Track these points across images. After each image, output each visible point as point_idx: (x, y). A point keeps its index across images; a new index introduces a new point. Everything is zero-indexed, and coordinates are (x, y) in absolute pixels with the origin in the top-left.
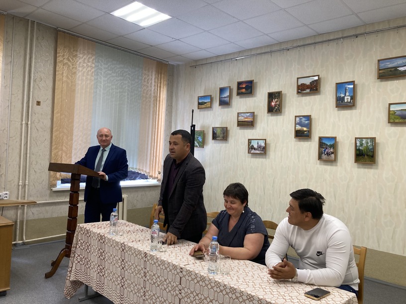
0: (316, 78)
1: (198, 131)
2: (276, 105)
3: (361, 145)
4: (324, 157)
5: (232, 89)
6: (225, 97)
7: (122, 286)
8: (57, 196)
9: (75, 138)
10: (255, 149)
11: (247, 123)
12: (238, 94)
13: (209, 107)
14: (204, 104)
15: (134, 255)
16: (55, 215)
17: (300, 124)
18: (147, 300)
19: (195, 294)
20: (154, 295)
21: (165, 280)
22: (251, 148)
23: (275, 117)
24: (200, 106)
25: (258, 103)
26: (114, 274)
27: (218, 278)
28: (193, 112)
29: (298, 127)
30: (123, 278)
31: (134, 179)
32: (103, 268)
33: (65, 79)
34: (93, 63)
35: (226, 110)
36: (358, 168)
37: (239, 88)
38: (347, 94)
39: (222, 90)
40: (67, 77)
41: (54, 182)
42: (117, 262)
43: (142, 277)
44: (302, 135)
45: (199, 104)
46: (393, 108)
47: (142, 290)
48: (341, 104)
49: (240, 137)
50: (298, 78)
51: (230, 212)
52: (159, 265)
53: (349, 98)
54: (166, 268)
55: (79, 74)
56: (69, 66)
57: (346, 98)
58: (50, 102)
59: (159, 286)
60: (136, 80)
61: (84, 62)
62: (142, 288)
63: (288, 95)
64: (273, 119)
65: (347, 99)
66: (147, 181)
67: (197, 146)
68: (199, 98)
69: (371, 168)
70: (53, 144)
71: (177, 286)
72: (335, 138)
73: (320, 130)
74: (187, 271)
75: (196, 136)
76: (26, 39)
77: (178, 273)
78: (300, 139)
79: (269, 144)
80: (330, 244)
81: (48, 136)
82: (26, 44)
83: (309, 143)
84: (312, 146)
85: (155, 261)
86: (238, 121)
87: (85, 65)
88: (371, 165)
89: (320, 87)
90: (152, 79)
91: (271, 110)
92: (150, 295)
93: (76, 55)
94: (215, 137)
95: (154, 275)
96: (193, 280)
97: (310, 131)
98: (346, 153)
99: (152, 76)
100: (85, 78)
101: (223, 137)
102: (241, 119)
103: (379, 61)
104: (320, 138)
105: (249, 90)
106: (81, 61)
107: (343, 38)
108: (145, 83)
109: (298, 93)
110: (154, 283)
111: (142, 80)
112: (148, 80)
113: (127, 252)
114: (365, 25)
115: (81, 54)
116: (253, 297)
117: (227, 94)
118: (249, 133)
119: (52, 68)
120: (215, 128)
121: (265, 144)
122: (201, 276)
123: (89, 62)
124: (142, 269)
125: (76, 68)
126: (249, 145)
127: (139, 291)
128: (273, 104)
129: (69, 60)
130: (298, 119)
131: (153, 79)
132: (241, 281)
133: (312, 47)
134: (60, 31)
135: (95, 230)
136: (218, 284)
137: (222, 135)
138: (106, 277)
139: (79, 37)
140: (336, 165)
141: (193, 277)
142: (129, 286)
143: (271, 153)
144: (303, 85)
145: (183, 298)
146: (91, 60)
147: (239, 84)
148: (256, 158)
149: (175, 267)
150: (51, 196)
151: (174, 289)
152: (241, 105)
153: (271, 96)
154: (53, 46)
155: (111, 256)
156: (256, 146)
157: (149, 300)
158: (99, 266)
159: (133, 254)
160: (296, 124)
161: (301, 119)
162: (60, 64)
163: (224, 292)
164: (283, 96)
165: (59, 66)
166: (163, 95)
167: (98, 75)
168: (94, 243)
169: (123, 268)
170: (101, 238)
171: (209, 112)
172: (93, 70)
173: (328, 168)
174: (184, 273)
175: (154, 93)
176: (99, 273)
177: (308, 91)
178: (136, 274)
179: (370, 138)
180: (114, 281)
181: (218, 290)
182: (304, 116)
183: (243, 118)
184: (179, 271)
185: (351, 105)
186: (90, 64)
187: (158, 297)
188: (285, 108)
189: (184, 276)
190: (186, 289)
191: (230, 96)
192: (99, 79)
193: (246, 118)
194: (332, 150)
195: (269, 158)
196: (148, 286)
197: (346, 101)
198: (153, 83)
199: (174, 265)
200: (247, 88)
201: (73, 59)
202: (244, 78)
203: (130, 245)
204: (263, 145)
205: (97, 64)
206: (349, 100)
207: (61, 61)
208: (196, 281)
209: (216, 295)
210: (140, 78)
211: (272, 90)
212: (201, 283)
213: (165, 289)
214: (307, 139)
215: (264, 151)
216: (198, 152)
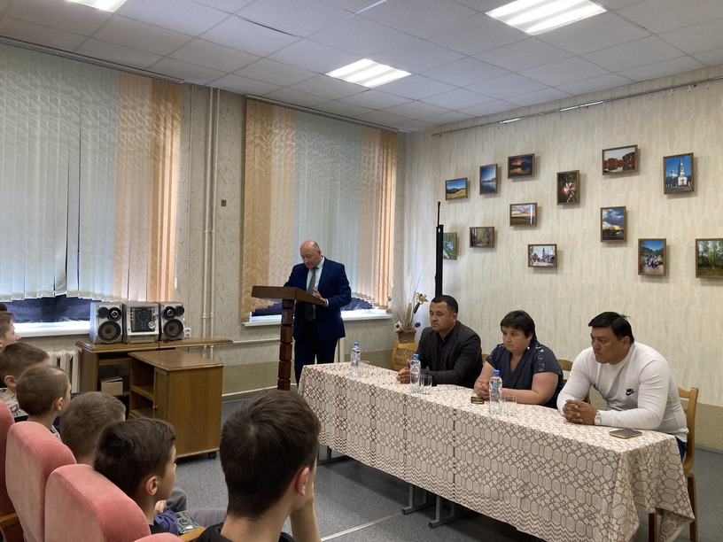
0: (633, 150)
1: (447, 234)
2: (570, 192)
3: (706, 250)
4: (648, 269)
5: (500, 168)
6: (489, 181)
7: (373, 440)
9: (272, 251)
10: (539, 260)
12: (511, 176)
13: (464, 197)
14: (456, 191)
15: (389, 399)
16: (248, 362)
17: (609, 220)
18: (409, 453)
19: (474, 440)
20: (419, 447)
21: (434, 427)
22: (532, 258)
23: (569, 210)
24: (450, 196)
25: (542, 187)
26: (361, 426)
27: (503, 418)
28: (439, 205)
29: (606, 225)
30: (373, 431)
31: (352, 309)
32: (345, 420)
33: (257, 167)
34: (293, 141)
35: (491, 201)
36: (703, 285)
37: (511, 167)
38: (682, 173)
39: (484, 170)
40: (260, 163)
41: (245, 314)
42: (365, 410)
43: (401, 426)
44: (613, 236)
45: (448, 192)
47: (401, 443)
48: (671, 188)
49: (514, 242)
50: (603, 151)
52: (425, 409)
53: (685, 179)
54: (434, 412)
55: (275, 158)
56: (262, 148)
57: (680, 179)
58: (238, 200)
59: (424, 434)
60: (353, 161)
61: (281, 141)
62: (401, 440)
63: (589, 176)
64: (567, 213)
65: (682, 180)
66: (370, 312)
67: (446, 258)
68: (447, 183)
70: (244, 259)
71: (450, 432)
72: (664, 241)
73: (640, 229)
74: (462, 412)
75: (444, 242)
76: (207, 114)
77: (450, 417)
78: (609, 243)
79: (562, 252)
80: (642, 379)
81: (236, 249)
82: (207, 121)
83: (624, 248)
84: (629, 253)
85: (419, 404)
86: (511, 218)
87: (283, 144)
89: (639, 163)
90: (374, 158)
91: (563, 199)
92: (412, 447)
93: (271, 131)
94: (473, 244)
95: (418, 422)
96: (470, 422)
97: (624, 231)
98: (683, 262)
99: (374, 152)
100: (282, 164)
101: (488, 243)
102: (516, 213)
104: (641, 242)
105: (528, 170)
106: (277, 138)
107: (674, 88)
108: (365, 165)
109: (605, 172)
110: (419, 432)
111: (360, 160)
112: (369, 159)
113: (378, 396)
114: (707, 67)
115: (276, 128)
116: (546, 434)
117: (492, 176)
118: (528, 236)
119: (239, 153)
120: (474, 228)
121: (556, 251)
122: (481, 417)
123: (287, 139)
124: (401, 416)
125: (271, 150)
126: (529, 254)
127: (397, 443)
128: (566, 190)
129: (262, 139)
130: (605, 213)
131: (377, 157)
132: (531, 421)
133: (626, 101)
134: (249, 98)
135: (329, 372)
136: (503, 425)
137: (486, 239)
138: (349, 431)
139: (273, 104)
140: (668, 282)
141: (471, 419)
142: (383, 439)
143: (565, 265)
144: (612, 161)
145: (458, 446)
146: (290, 136)
147: (511, 160)
148: (542, 273)
149: (446, 409)
150: (242, 334)
151: (445, 436)
152: (515, 192)
153: (563, 178)
154: (240, 120)
155: (356, 402)
156: (540, 256)
157: (412, 454)
158: (338, 417)
159: (387, 398)
160: (602, 221)
161: (609, 213)
162: (250, 146)
163: (511, 433)
164: (582, 178)
165: (249, 148)
166: (392, 181)
167: (300, 157)
168: (331, 389)
169: (373, 417)
170: (340, 381)
171: (464, 204)
172: (294, 151)
173: (655, 286)
174: (459, 416)
175: (378, 178)
176: (338, 426)
177: (620, 169)
178: (393, 423)
179: (719, 239)
180: (361, 435)
181: (504, 432)
182: (615, 209)
183: (518, 212)
184: (451, 413)
185: (689, 189)
186: (289, 142)
187: (425, 449)
188: (585, 196)
189: (459, 419)
190: (462, 435)
191: (498, 179)
192: (302, 163)
193: (524, 213)
194: (659, 259)
195: (562, 273)
196: (409, 436)
197: (680, 183)
198: (376, 164)
199: (444, 407)
200: (524, 167)
201: (266, 138)
202: (519, 151)
203: (381, 386)
204: (552, 253)
205: (298, 142)
206: (685, 183)
207: (250, 143)
208: (474, 424)
209: (501, 438)
210: (358, 157)
211: (564, 169)
212: (481, 425)
213: (434, 438)
214: (621, 243)
215: (554, 262)
216: (447, 266)
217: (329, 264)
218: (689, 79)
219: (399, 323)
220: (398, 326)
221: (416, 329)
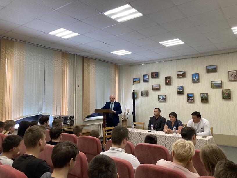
0: (184, 72)
1: (135, 93)
2: (169, 82)
3: (203, 96)
4: (190, 101)
5: (149, 75)
6: (146, 79)
9: (90, 99)
11: (157, 89)
12: (152, 77)
13: (139, 83)
14: (136, 81)
17: (179, 89)
21: (159, 140)
22: (159, 99)
23: (168, 86)
24: (134, 82)
25: (161, 80)
26: (137, 143)
28: (133, 85)
29: (179, 90)
35: (146, 84)
36: (202, 104)
37: (152, 75)
39: (144, 76)
40: (87, 75)
44: (180, 93)
46: (213, 83)
48: (194, 81)
49: (153, 95)
50: (177, 72)
54: (159, 137)
55: (91, 73)
60: (108, 73)
61: (92, 68)
63: (173, 78)
65: (196, 79)
68: (133, 79)
69: (207, 104)
70: (84, 102)
71: (164, 141)
72: (193, 94)
73: (187, 91)
78: (179, 95)
79: (167, 97)
84: (184, 97)
86: (153, 88)
88: (207, 103)
89: (186, 75)
91: (167, 84)
93: (89, 66)
94: (142, 95)
96: (170, 138)
97: (183, 92)
98: (198, 99)
99: (113, 71)
101: (146, 95)
102: (154, 87)
103: (206, 66)
104: (188, 94)
105: (157, 76)
108: (111, 74)
109: (177, 77)
113: (142, 135)
114: (200, 53)
115: (91, 65)
118: (157, 93)
120: (142, 91)
121: (166, 97)
125: (90, 71)
128: (167, 81)
130: (178, 87)
134: (84, 57)
139: (90, 58)
140: (194, 104)
143: (168, 100)
144: (179, 74)
145: (167, 144)
146: (94, 67)
147: (152, 73)
148: (162, 103)
150: (84, 123)
152: (153, 82)
153: (166, 78)
155: (135, 137)
156: (161, 98)
160: (177, 89)
164: (171, 78)
169: (141, 140)
171: (139, 85)
172: (95, 71)
173: (191, 105)
175: (114, 78)
177: (181, 76)
179: (206, 93)
182: (181, 86)
185: (198, 82)
186: (94, 69)
188: (172, 83)
191: (148, 78)
192: (97, 74)
193: (156, 87)
194: (192, 98)
195: (167, 102)
198: (114, 74)
199: (162, 135)
201: (89, 68)
202: (154, 71)
204: (165, 97)
205: (96, 68)
207: (85, 69)
210: (110, 72)
211: (166, 76)
214: (182, 94)
215: (165, 99)
216: (136, 101)
218: (196, 56)
220: (122, 119)
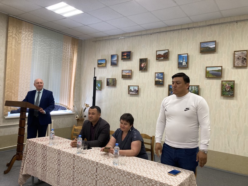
0: (167, 51)
1: (98, 80)
2: (144, 66)
3: (192, 90)
5: (118, 56)
6: (114, 61)
7: (59, 176)
8: (8, 122)
10: (132, 91)
11: (127, 76)
12: (122, 59)
13: (104, 66)
14: (101, 64)
15: (67, 156)
16: (6, 134)
17: (158, 77)
18: (75, 183)
19: (106, 177)
20: (80, 180)
21: (87, 170)
22: (130, 91)
23: (143, 73)
24: (99, 65)
25: (134, 64)
26: (53, 169)
27: (120, 167)
28: (95, 69)
29: (157, 79)
30: (59, 171)
31: (57, 110)
32: (46, 166)
33: (13, 47)
34: (32, 38)
35: (115, 68)
37: (123, 56)
38: (184, 61)
39: (112, 56)
40: (15, 46)
41: (6, 113)
42: (55, 161)
43: (72, 169)
44: (159, 83)
45: (98, 64)
46: (208, 69)
47: (71, 178)
48: (180, 66)
49: (123, 84)
50: (157, 51)
51: (122, 130)
52: (83, 162)
53: (185, 63)
54: (87, 163)
55: (23, 44)
56: (16, 39)
57: (183, 63)
58: (3, 61)
59: (82, 174)
60: (59, 49)
61: (26, 37)
62: (72, 176)
63: (151, 60)
64: (143, 74)
65: (184, 63)
66: (66, 111)
67: (97, 90)
68: (98, 60)
70: (6, 88)
71: (94, 173)
73: (169, 81)
74: (101, 164)
75: (97, 84)
77: (95, 166)
78: (158, 86)
79: (140, 89)
83: (163, 88)
84: (165, 90)
85: (80, 159)
86: (122, 75)
87: (26, 38)
89: (169, 56)
90: (69, 48)
91: (141, 69)
92: (77, 180)
93: (21, 32)
94: (108, 84)
95: (80, 168)
96: (104, 169)
97: (163, 82)
99: (69, 46)
100: (26, 47)
101: (113, 84)
102: (124, 73)
103: (201, 43)
104: (169, 86)
105: (129, 57)
106: (23, 36)
107: (182, 29)
108: (65, 51)
109: (157, 59)
110: (80, 173)
111: (62, 48)
112: (66, 48)
113: (61, 155)
114: (193, 23)
115: (23, 31)
116: (140, 176)
117: (115, 59)
118: (128, 82)
119: (4, 40)
120: (108, 79)
121: (138, 88)
122: (110, 167)
123: (29, 37)
124: (72, 165)
125: (21, 40)
126: (129, 89)
127: (70, 178)
128: (142, 65)
129: (16, 35)
130: (156, 74)
131: (70, 48)
132: (132, 168)
133: (165, 33)
134: (10, 16)
135: (39, 142)
136: (120, 171)
137: (113, 83)
138: (48, 171)
139: (23, 20)
141: (104, 167)
142: (63, 175)
143: (141, 93)
144: (159, 55)
145: (98, 180)
146: (31, 35)
147: (123, 53)
148: (133, 97)
149: (93, 162)
150: (4, 122)
151: (92, 175)
152: (124, 65)
153: (141, 61)
154: (6, 26)
155: (51, 157)
156: (133, 90)
158: (43, 164)
159: (65, 156)
160: (155, 77)
161: (158, 74)
162: (10, 38)
163: (123, 175)
164: (148, 61)
165: (10, 39)
167: (35, 45)
168: (39, 151)
169: (59, 165)
170: (44, 147)
171: (105, 69)
172: (32, 42)
174: (99, 165)
175: (70, 57)
176: (42, 169)
177: (162, 58)
178: (68, 168)
179: (196, 86)
180: (53, 173)
181: (120, 174)
182: (160, 73)
183: (125, 73)
184: (95, 164)
185: (186, 67)
186: (29, 38)
187: (82, 181)
188: (149, 68)
189: (99, 167)
190: (100, 175)
191: (117, 60)
192: (36, 47)
193: (127, 73)
195: (140, 97)
196: (75, 174)
197: (183, 65)
198: (70, 51)
199: (92, 161)
200: (127, 56)
201: (19, 35)
202: (125, 50)
203: (63, 150)
204: (137, 89)
205: (34, 38)
206: (185, 64)
207: (11, 36)
208: (106, 170)
209: (119, 177)
211: (142, 58)
212: (109, 170)
213: (87, 176)
214: (162, 86)
215: (137, 92)
216: (97, 93)
217: (45, 92)
218: (186, 27)
219: (77, 116)
220: (77, 117)
221: (84, 118)
